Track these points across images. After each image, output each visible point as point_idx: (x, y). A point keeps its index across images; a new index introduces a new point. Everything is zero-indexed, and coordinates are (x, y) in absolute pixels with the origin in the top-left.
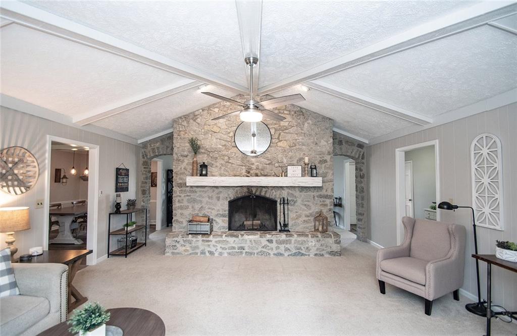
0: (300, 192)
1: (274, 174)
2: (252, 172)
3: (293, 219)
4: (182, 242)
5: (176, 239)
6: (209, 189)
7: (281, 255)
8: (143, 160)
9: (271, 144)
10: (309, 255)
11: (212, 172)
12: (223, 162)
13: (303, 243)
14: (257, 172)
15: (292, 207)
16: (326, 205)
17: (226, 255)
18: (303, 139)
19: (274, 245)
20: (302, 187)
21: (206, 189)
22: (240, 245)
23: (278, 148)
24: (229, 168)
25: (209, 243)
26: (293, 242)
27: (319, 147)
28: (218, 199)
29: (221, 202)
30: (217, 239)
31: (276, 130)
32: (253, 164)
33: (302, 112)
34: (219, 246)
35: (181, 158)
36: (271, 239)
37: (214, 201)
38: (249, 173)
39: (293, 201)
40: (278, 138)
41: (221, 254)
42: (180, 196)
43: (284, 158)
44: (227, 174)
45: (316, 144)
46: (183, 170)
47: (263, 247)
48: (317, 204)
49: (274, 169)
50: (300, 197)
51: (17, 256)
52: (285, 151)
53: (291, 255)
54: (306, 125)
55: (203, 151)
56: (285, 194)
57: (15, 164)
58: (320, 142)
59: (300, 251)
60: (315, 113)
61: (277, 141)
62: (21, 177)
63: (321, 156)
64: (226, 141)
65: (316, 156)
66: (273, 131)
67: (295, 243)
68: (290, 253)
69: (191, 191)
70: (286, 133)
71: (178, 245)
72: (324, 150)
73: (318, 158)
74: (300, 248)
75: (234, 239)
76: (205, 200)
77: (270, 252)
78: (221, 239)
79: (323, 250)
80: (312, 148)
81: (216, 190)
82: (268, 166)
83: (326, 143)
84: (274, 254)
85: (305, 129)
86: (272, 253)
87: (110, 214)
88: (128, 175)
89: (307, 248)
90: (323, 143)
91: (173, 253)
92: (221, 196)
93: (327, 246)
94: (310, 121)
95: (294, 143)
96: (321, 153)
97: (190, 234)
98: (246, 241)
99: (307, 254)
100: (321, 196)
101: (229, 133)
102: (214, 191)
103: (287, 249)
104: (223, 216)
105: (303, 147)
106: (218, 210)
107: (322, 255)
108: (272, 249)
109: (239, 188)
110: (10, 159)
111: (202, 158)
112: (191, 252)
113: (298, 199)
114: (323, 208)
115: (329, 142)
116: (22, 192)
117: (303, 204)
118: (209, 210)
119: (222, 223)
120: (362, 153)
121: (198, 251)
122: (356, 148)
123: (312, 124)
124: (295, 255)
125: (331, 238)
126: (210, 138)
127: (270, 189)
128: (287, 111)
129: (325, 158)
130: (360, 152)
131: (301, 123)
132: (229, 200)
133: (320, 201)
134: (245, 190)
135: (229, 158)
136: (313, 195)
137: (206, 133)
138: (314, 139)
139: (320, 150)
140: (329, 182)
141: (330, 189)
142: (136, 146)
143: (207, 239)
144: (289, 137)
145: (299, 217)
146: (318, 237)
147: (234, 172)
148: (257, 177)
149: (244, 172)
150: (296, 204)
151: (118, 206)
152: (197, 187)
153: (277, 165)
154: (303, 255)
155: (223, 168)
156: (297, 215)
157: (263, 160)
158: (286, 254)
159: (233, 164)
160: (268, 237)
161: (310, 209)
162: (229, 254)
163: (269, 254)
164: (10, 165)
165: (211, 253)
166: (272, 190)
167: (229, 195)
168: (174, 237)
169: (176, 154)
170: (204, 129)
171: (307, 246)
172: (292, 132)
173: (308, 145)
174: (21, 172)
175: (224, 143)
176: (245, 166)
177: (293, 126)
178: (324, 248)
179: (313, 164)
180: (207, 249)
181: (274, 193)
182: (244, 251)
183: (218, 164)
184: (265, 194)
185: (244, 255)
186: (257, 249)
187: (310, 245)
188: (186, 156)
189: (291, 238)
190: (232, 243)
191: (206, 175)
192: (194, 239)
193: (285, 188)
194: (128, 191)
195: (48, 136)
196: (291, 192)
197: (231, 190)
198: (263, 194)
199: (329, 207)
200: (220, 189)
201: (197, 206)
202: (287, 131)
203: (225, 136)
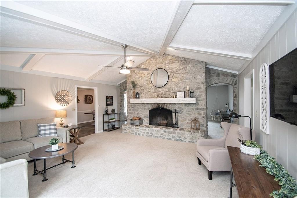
0: (185, 106)
1: (170, 96)
2: (159, 96)
3: (181, 121)
4: (128, 128)
5: (126, 126)
6: (141, 104)
7: (170, 139)
8: (120, 92)
9: (169, 80)
10: (186, 141)
11: (141, 96)
12: (146, 91)
13: (182, 134)
14: (162, 95)
15: (180, 115)
16: (201, 114)
17: (145, 136)
18: (186, 76)
19: (167, 134)
20: (186, 103)
21: (139, 104)
22: (151, 132)
23: (173, 82)
24: (149, 94)
25: (138, 130)
26: (177, 133)
27: (196, 80)
28: (145, 109)
29: (146, 111)
30: (141, 128)
31: (171, 73)
32: (160, 92)
33: (185, 60)
34: (142, 131)
35: (130, 90)
36: (165, 130)
37: (143, 110)
38: (158, 96)
39: (181, 111)
40: (173, 77)
41: (143, 135)
42: (130, 108)
43: (176, 88)
44: (148, 97)
45: (194, 78)
46: (131, 96)
47: (161, 134)
48: (195, 113)
49: (171, 94)
50: (185, 109)
51: (63, 125)
52: (176, 84)
53: (176, 140)
54: (188, 67)
55: (138, 86)
56: (176, 107)
57: (64, 96)
58: (197, 76)
59: (180, 138)
60: (193, 60)
61: (172, 78)
62: (66, 100)
63: (197, 85)
64: (148, 81)
65: (194, 85)
66: (169, 74)
67: (178, 134)
68: (175, 139)
69: (134, 106)
70: (177, 74)
71: (127, 129)
72: (199, 81)
73: (196, 86)
74: (181, 137)
75: (148, 129)
76: (140, 110)
77: (165, 137)
78: (143, 128)
79: (194, 140)
80: (192, 81)
81: (144, 105)
82: (167, 92)
83: (200, 77)
84: (167, 138)
85: (187, 70)
86: (166, 138)
87: (104, 114)
88: (112, 99)
89: (185, 137)
90: (199, 77)
91: (125, 132)
92: (146, 108)
93: (196, 138)
94: (190, 65)
95: (181, 79)
96: (197, 83)
97: (131, 125)
98: (154, 130)
99: (185, 140)
100: (197, 109)
101: (149, 77)
102: (143, 105)
103: (173, 137)
104: (147, 117)
105: (187, 80)
106: (145, 115)
107: (193, 142)
108: (166, 136)
109: (153, 104)
110: (63, 94)
111: (138, 90)
112: (131, 133)
113: (184, 110)
114: (199, 116)
115: (203, 76)
116: (67, 105)
117: (186, 113)
118: (141, 115)
119: (146, 121)
120: (235, 81)
121: (134, 133)
122: (230, 78)
123: (192, 67)
124: (178, 140)
125: (199, 133)
126: (141, 80)
127: (169, 104)
128: (177, 61)
129: (200, 86)
130: (233, 80)
131: (185, 67)
132: (149, 110)
133: (197, 112)
134: (157, 105)
135: (149, 89)
136: (193, 108)
137: (139, 78)
138: (193, 75)
139: (197, 81)
140: (203, 100)
141: (203, 104)
142: (116, 86)
143: (137, 128)
144: (178, 75)
145: (184, 120)
146: (191, 132)
147: (152, 96)
148: (162, 98)
149: (156, 96)
150: (183, 113)
151: (107, 111)
152: (136, 103)
153: (172, 91)
154: (182, 141)
155: (146, 94)
156: (183, 119)
157: (164, 89)
158: (173, 139)
159: (151, 92)
160: (164, 129)
161: (191, 116)
162: (146, 135)
163: (164, 138)
164: (63, 97)
165: (139, 134)
166: (169, 105)
167: (149, 107)
168: (125, 126)
169: (128, 89)
170: (138, 76)
171: (184, 136)
172: (180, 73)
173: (189, 79)
174: (67, 98)
175: (146, 82)
176: (156, 93)
177: (181, 69)
178: (194, 138)
179: (192, 90)
180: (137, 132)
181: (171, 107)
182: (153, 135)
183: (144, 92)
184: (166, 107)
185: (153, 137)
186: (159, 135)
187: (186, 136)
188: (132, 89)
189: (175, 131)
190: (147, 130)
191: (139, 98)
192: (132, 127)
193: (176, 104)
194: (112, 105)
195: (76, 86)
196: (179, 106)
197: (150, 105)
198: (165, 107)
199: (203, 116)
200: (146, 105)
201: (136, 113)
202: (177, 72)
203: (147, 79)
